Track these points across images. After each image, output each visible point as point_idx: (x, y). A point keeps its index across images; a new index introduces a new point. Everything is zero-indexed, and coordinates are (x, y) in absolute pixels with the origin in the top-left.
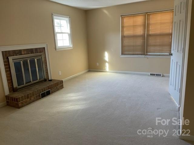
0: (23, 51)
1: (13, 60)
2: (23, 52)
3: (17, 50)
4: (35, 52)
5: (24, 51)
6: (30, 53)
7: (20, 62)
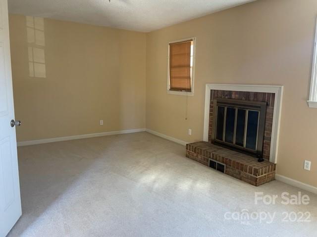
4: (252, 99)
5: (235, 94)
6: (243, 98)
7: (224, 108)
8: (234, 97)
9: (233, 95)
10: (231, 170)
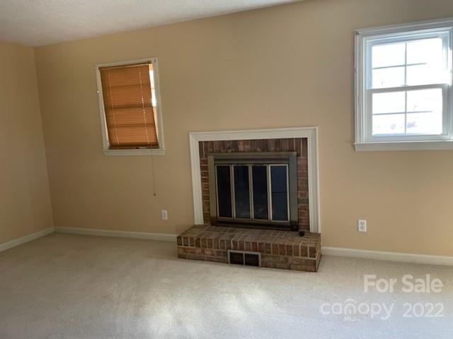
0: (241, 143)
1: (215, 160)
2: (242, 147)
3: (229, 142)
4: (273, 148)
5: (244, 144)
6: (258, 149)
7: (229, 167)
8: (242, 150)
9: (239, 147)
10: (271, 259)
